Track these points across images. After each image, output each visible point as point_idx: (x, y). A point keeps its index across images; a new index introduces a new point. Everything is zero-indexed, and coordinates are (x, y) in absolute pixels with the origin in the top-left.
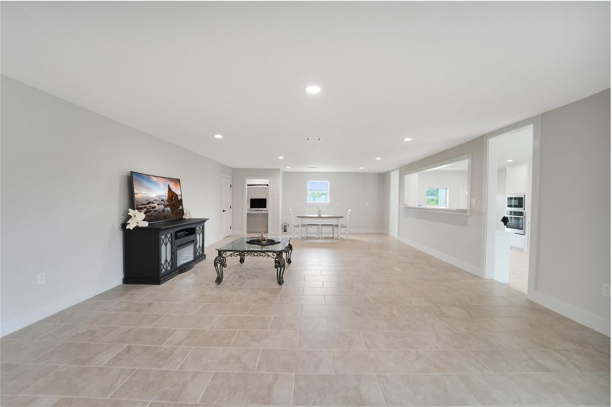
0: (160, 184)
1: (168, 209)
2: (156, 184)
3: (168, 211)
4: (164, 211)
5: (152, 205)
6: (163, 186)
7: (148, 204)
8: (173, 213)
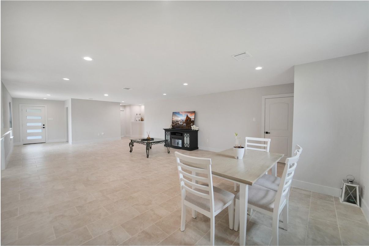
0: (183, 115)
1: (185, 124)
2: (181, 115)
3: (184, 125)
4: (182, 125)
5: (178, 122)
6: (184, 115)
7: (177, 122)
8: (186, 126)
